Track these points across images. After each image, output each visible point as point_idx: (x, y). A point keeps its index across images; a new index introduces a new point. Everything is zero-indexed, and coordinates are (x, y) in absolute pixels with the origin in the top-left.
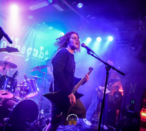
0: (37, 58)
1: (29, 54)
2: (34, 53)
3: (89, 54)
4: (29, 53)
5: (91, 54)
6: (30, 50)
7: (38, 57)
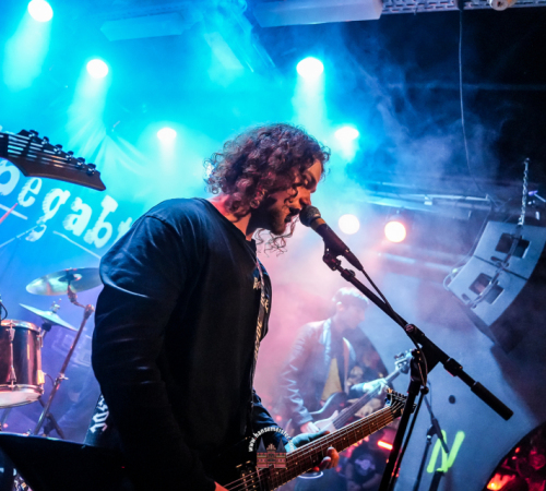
0: (80, 239)
1: (49, 214)
2: (73, 217)
3: (334, 265)
4: (52, 208)
5: (340, 269)
6: (57, 199)
7: (86, 239)
